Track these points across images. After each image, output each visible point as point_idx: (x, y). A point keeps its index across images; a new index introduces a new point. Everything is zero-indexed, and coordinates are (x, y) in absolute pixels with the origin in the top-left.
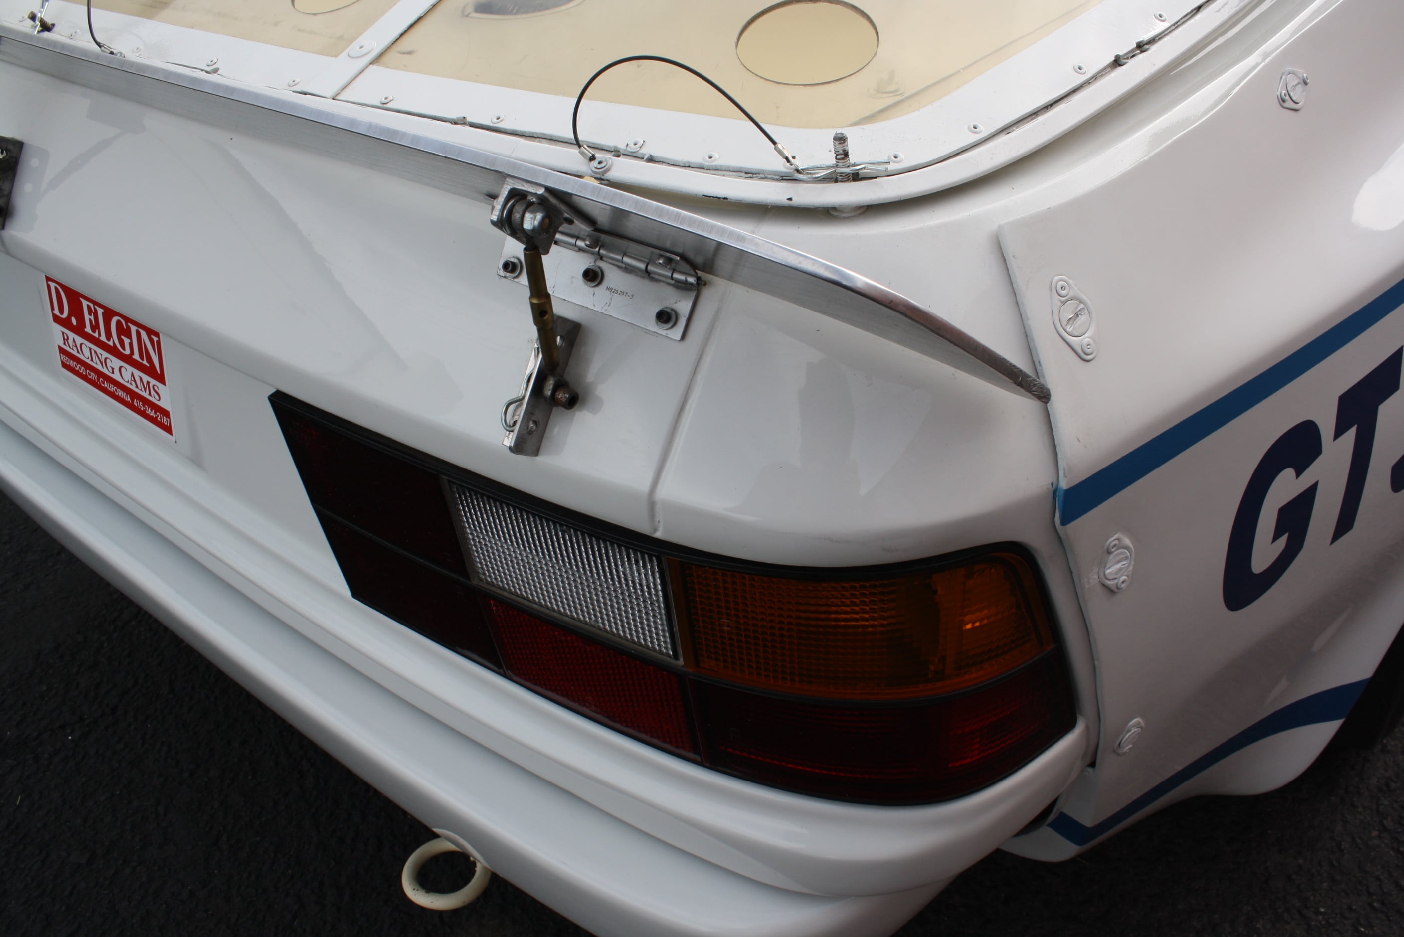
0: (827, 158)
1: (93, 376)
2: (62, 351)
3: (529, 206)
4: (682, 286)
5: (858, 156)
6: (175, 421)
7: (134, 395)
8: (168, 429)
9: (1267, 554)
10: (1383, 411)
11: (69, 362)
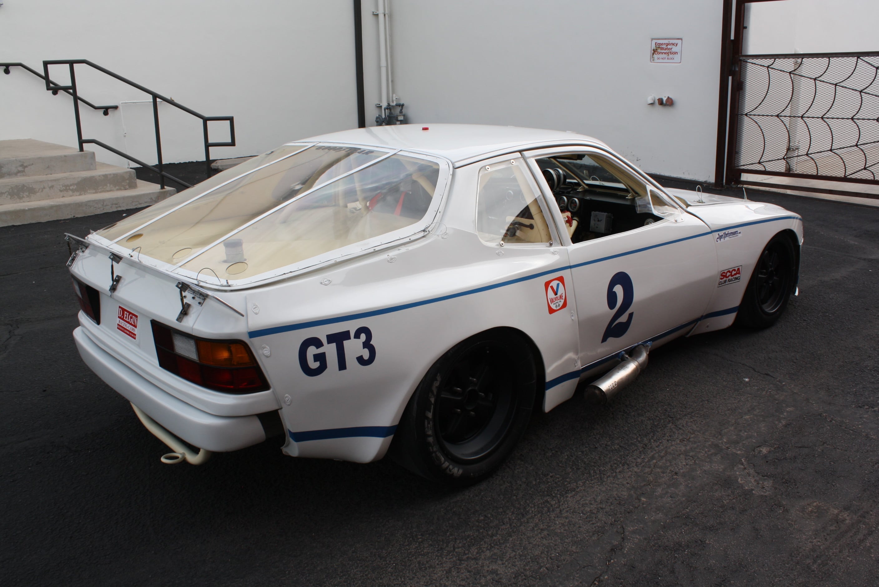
1: (123, 329)
2: (118, 325)
3: (180, 284)
4: (202, 300)
5: (230, 283)
6: (137, 337)
7: (130, 332)
8: (135, 339)
9: (314, 365)
10: (346, 343)
11: (119, 327)
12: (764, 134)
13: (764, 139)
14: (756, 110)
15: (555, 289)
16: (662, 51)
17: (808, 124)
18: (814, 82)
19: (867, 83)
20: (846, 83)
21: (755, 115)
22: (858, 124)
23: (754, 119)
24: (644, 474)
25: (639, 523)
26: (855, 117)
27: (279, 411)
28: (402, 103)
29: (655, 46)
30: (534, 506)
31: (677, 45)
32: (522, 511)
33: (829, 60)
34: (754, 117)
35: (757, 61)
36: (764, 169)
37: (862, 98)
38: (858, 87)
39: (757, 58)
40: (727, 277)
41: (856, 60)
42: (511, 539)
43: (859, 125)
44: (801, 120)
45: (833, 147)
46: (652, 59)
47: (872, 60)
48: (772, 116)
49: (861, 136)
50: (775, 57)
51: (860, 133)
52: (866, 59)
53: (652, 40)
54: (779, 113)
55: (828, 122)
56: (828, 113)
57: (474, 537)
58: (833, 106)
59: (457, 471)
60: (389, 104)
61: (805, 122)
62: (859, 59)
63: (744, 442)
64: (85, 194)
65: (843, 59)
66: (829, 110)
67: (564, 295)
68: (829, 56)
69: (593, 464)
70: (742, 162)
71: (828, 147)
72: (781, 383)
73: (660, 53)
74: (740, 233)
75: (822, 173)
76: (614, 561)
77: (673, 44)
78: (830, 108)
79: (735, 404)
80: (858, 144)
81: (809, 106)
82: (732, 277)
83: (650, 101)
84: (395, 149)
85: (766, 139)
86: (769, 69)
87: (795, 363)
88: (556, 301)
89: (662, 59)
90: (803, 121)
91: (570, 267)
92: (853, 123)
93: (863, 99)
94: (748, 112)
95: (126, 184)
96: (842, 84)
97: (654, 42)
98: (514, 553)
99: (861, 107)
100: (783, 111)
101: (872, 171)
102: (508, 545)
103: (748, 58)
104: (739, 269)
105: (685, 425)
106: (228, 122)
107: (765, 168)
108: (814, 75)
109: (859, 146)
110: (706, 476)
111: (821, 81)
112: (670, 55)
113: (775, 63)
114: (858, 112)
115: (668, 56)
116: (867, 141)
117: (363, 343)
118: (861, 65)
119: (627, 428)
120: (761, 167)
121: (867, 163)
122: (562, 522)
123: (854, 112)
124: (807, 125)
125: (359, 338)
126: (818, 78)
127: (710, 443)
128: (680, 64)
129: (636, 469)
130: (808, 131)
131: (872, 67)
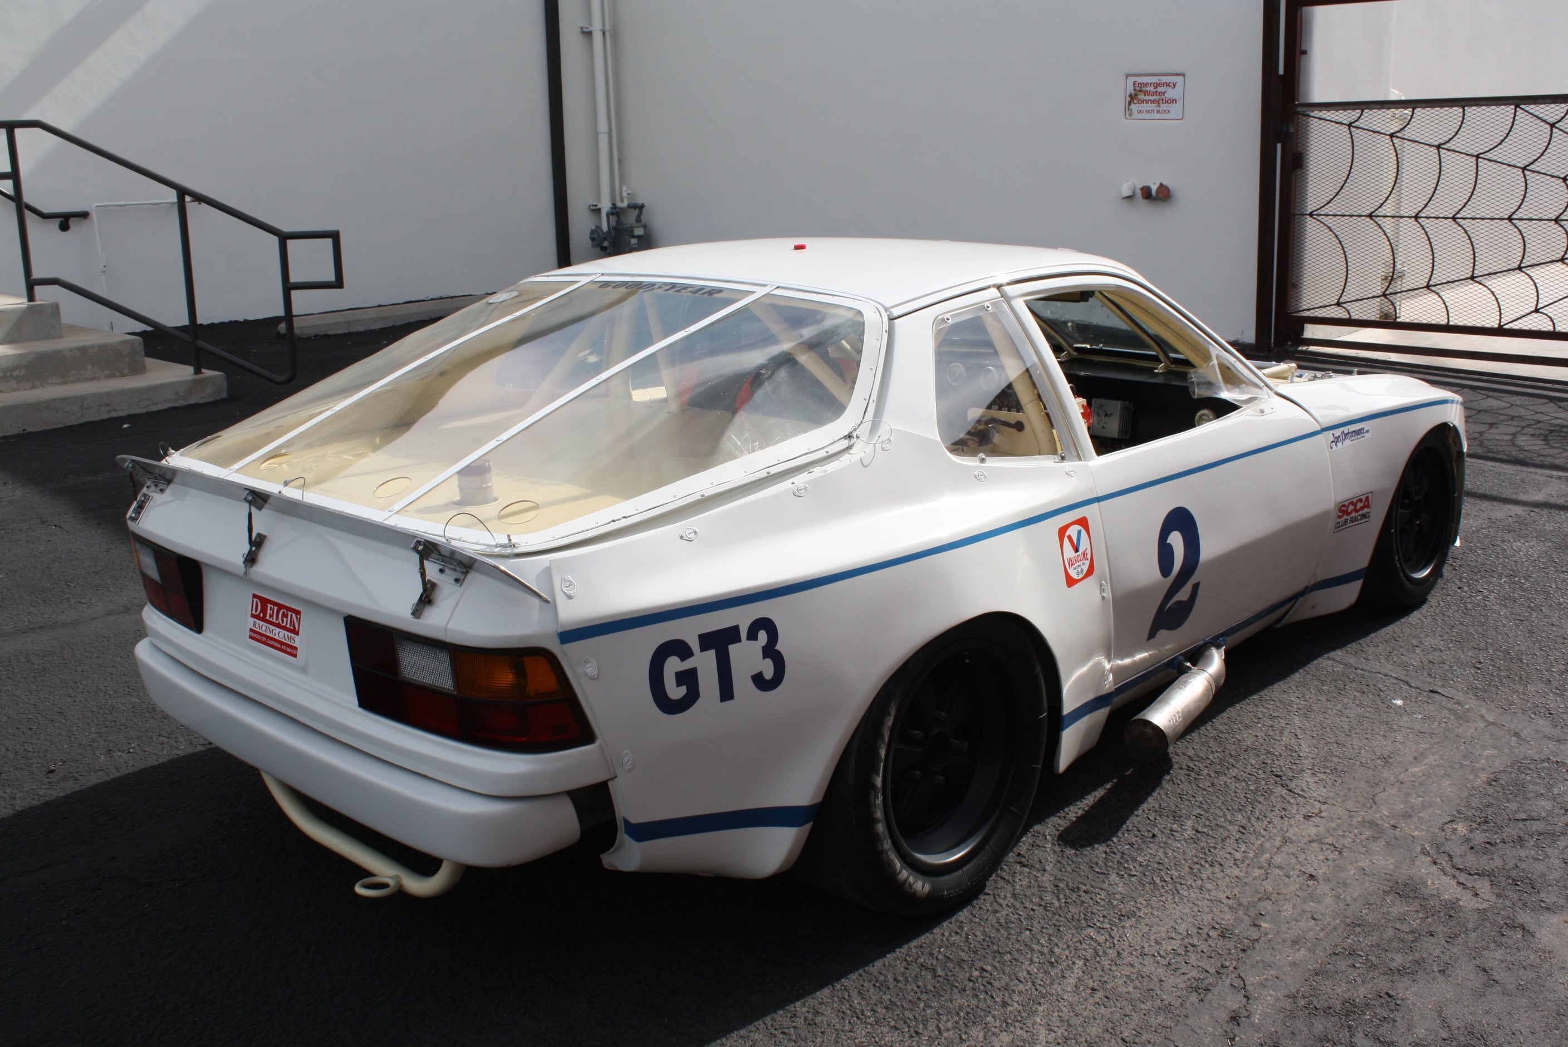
0: (506, 541)
1: (264, 639)
2: (251, 630)
3: (420, 545)
4: (463, 573)
5: (514, 542)
6: (300, 653)
7: (282, 643)
8: (295, 656)
9: (675, 692)
10: (732, 649)
11: (255, 635)
12: (1346, 250)
13: (1346, 259)
14: (1330, 205)
15: (1075, 541)
16: (1147, 98)
17: (1427, 230)
18: (1436, 151)
19: (1534, 153)
20: (1496, 153)
21: (1327, 215)
22: (1520, 228)
23: (1326, 223)
24: (1254, 879)
25: (1269, 968)
26: (1514, 217)
27: (610, 783)
28: (639, 201)
29: (1133, 88)
30: (1068, 947)
31: (1174, 86)
32: (1048, 956)
33: (1464, 111)
34: (1326, 219)
35: (1329, 114)
36: (1348, 316)
37: (1526, 180)
38: (1519, 160)
39: (1329, 108)
40: (1349, 514)
41: (1513, 111)
42: (1041, 1009)
43: (1523, 231)
44: (1415, 223)
45: (1476, 272)
46: (1127, 113)
47: (1542, 111)
48: (1360, 216)
49: (1527, 250)
50: (1363, 107)
51: (1525, 245)
52: (1532, 108)
53: (1127, 78)
54: (1373, 210)
55: (1464, 226)
56: (1464, 209)
57: (973, 1009)
58: (1473, 197)
59: (921, 886)
60: (614, 205)
61: (1422, 226)
62: (1518, 109)
63: (1421, 815)
64: (43, 387)
65: (1488, 110)
66: (1466, 203)
67: (1089, 552)
68: (1463, 103)
69: (1156, 865)
70: (1304, 303)
71: (1467, 271)
72: (1462, 706)
73: (1142, 102)
74: (1367, 431)
75: (1456, 321)
76: (1241, 1038)
77: (1168, 85)
78: (1469, 200)
79: (1389, 748)
80: (1522, 265)
81: (1430, 196)
82: (1357, 514)
83: (1127, 193)
84: (765, 285)
85: (1349, 260)
86: (1353, 129)
87: (1478, 668)
88: (1078, 564)
89: (1148, 112)
90: (1418, 225)
91: (1098, 500)
92: (1512, 227)
93: (1528, 182)
94: (1315, 209)
95: (123, 365)
96: (1488, 156)
97: (1131, 80)
98: (1053, 1035)
99: (1525, 196)
100: (1380, 207)
101: (1550, 315)
102: (1038, 1020)
103: (1313, 109)
104: (1367, 498)
105: (1306, 789)
106: (329, 242)
107: (1349, 313)
108: (1436, 139)
109: (1524, 270)
110: (1367, 878)
111: (1449, 150)
112: (1161, 104)
113: (1362, 117)
114: (1519, 207)
115: (1159, 106)
116: (1538, 259)
117: (763, 648)
118: (1522, 120)
119: (1201, 799)
120: (1340, 311)
121: (1540, 301)
122: (1128, 973)
123: (1512, 206)
124: (1426, 233)
125: (755, 638)
126: (1444, 144)
127: (1359, 819)
128: (1181, 121)
129: (1236, 872)
130: (1428, 242)
131: (1542, 124)
